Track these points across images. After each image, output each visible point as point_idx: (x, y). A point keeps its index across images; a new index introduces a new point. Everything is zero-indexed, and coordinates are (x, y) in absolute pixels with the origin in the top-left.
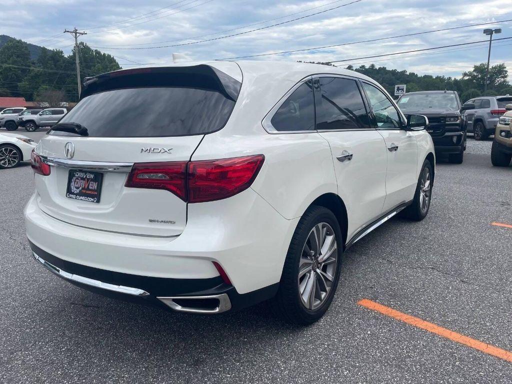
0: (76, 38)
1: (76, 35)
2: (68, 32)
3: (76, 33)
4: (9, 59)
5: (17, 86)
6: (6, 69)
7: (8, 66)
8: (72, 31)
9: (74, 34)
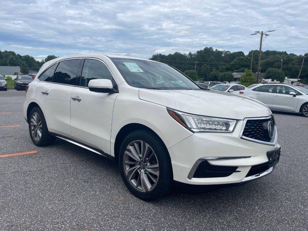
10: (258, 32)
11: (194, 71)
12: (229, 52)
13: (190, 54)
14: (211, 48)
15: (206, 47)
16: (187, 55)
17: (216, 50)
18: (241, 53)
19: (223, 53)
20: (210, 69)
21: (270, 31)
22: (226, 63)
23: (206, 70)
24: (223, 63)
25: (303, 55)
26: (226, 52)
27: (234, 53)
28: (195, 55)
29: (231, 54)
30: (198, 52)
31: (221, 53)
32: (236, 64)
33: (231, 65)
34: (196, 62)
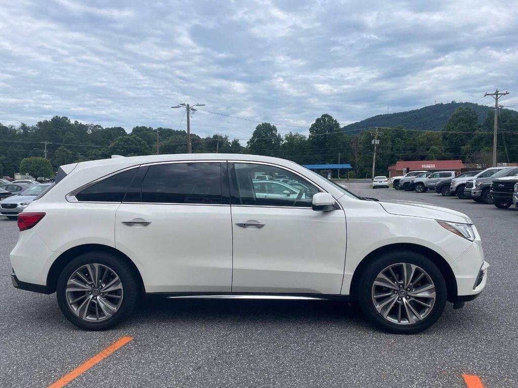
0: (497, 99)
1: (497, 96)
2: (488, 95)
3: (497, 95)
4: (456, 125)
5: (460, 149)
6: (452, 134)
7: (454, 132)
8: (493, 93)
9: (495, 96)
10: (184, 105)
11: (43, 159)
12: (100, 126)
13: (24, 127)
14: (66, 118)
15: (57, 116)
16: (16, 128)
17: (76, 122)
18: (120, 131)
19: (90, 129)
20: (72, 156)
21: (199, 104)
22: (96, 145)
23: (66, 158)
24: (93, 145)
25: (212, 137)
26: (95, 126)
27: (108, 129)
28: (33, 128)
29: (103, 130)
30: (40, 123)
31: (86, 127)
32: (119, 148)
33: (111, 148)
34: (46, 143)
